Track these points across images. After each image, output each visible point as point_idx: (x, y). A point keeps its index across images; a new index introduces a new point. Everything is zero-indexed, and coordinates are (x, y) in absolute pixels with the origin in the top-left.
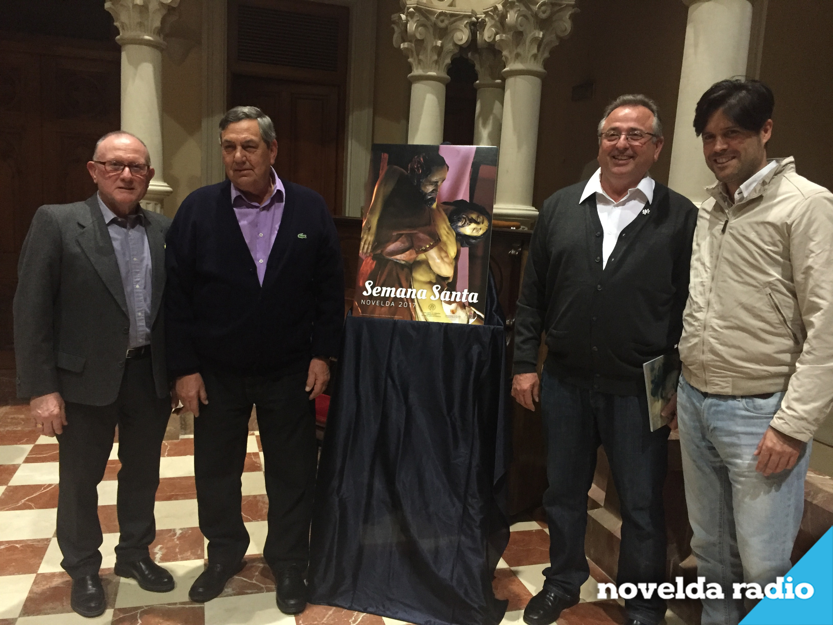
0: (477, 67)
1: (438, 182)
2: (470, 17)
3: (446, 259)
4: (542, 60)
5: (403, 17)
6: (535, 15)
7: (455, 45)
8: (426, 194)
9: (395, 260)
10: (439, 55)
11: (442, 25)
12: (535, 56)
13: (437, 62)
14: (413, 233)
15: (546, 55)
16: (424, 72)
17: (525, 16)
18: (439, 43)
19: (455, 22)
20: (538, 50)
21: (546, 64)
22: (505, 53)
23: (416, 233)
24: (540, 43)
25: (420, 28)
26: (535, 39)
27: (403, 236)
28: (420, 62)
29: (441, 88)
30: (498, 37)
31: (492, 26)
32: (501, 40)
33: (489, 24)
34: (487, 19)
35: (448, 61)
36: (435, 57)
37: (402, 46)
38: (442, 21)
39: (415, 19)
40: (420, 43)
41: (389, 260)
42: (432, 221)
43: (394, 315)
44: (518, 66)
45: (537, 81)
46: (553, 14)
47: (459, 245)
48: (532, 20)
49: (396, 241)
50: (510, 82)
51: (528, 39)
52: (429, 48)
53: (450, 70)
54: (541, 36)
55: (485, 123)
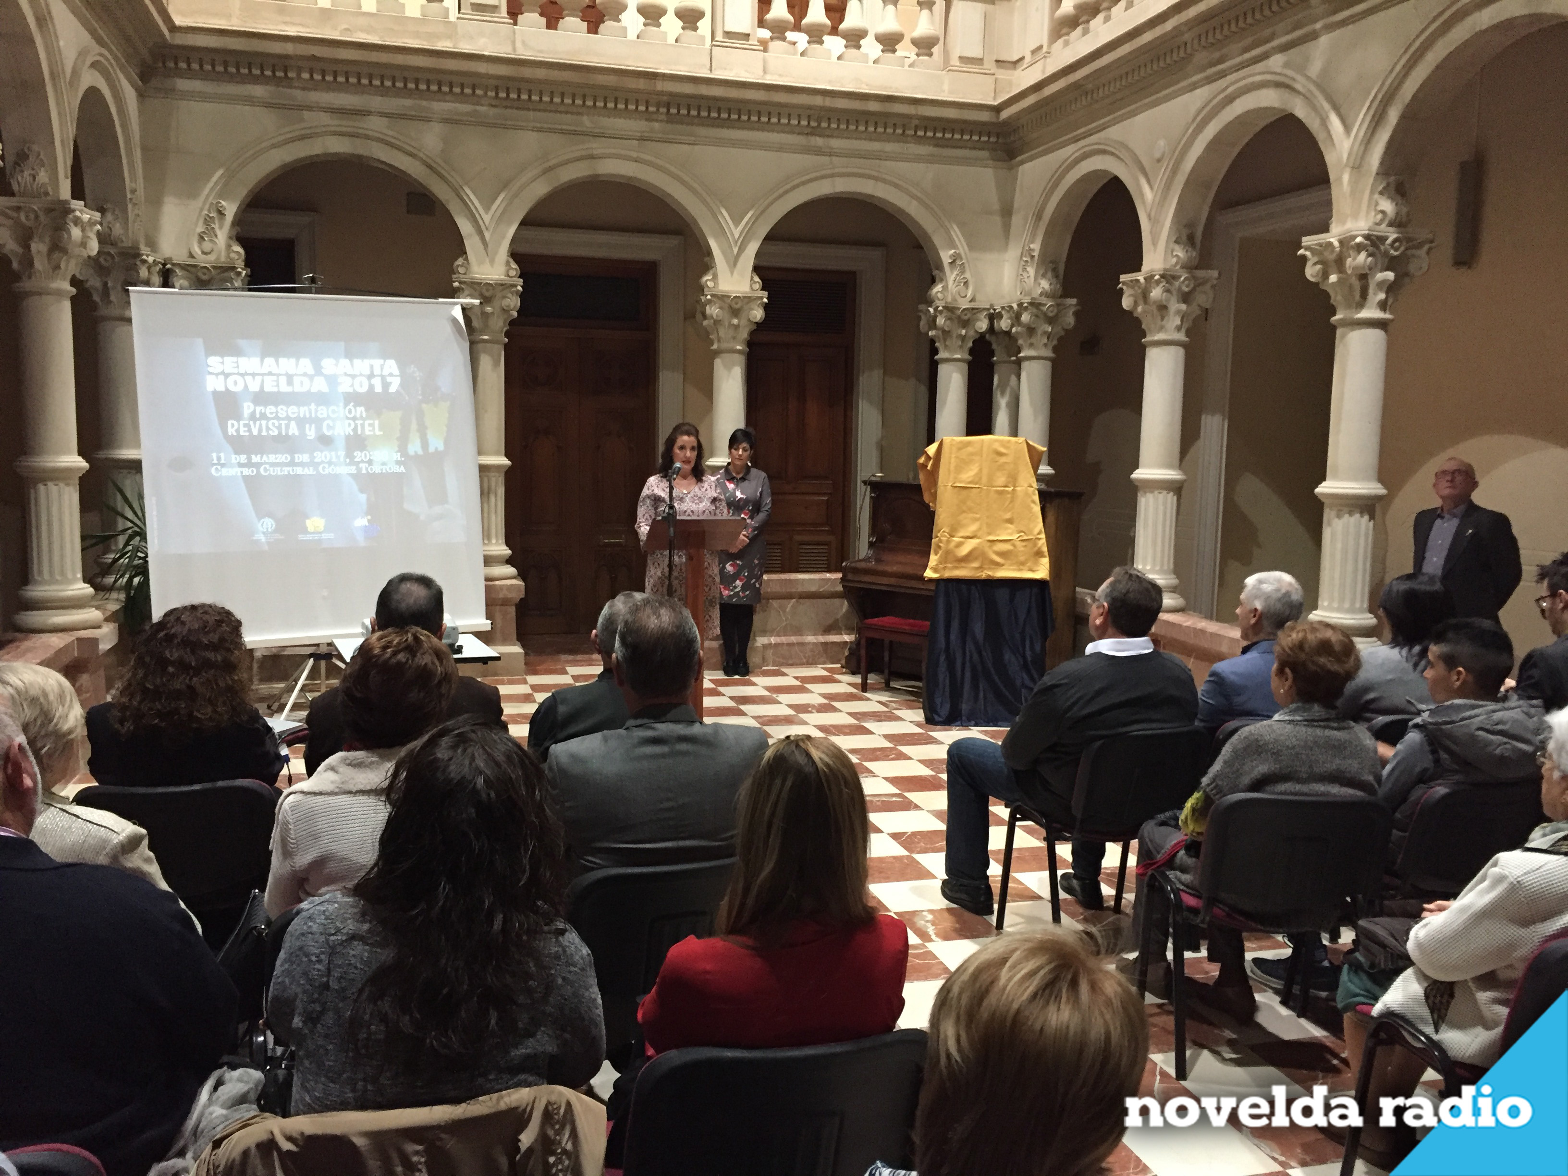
0: (994, 346)
2: (988, 309)
4: (1051, 347)
5: (931, 310)
6: (1045, 314)
7: (976, 332)
10: (963, 341)
11: (966, 318)
12: (1045, 345)
13: (961, 347)
15: (1055, 342)
16: (949, 354)
17: (1037, 316)
18: (963, 332)
19: (976, 313)
20: (1048, 339)
21: (1055, 349)
22: (1020, 342)
24: (1049, 336)
25: (948, 322)
26: (1045, 332)
28: (946, 346)
29: (965, 367)
30: (1014, 330)
31: (1008, 318)
32: (1017, 332)
33: (1005, 317)
34: (1003, 312)
35: (970, 344)
36: (960, 343)
37: (930, 333)
38: (966, 315)
39: (944, 315)
40: (946, 333)
44: (1032, 353)
45: (1049, 364)
46: (1059, 312)
48: (1042, 316)
50: (1025, 365)
51: (1039, 332)
52: (954, 336)
53: (971, 352)
54: (1050, 329)
55: (1003, 394)
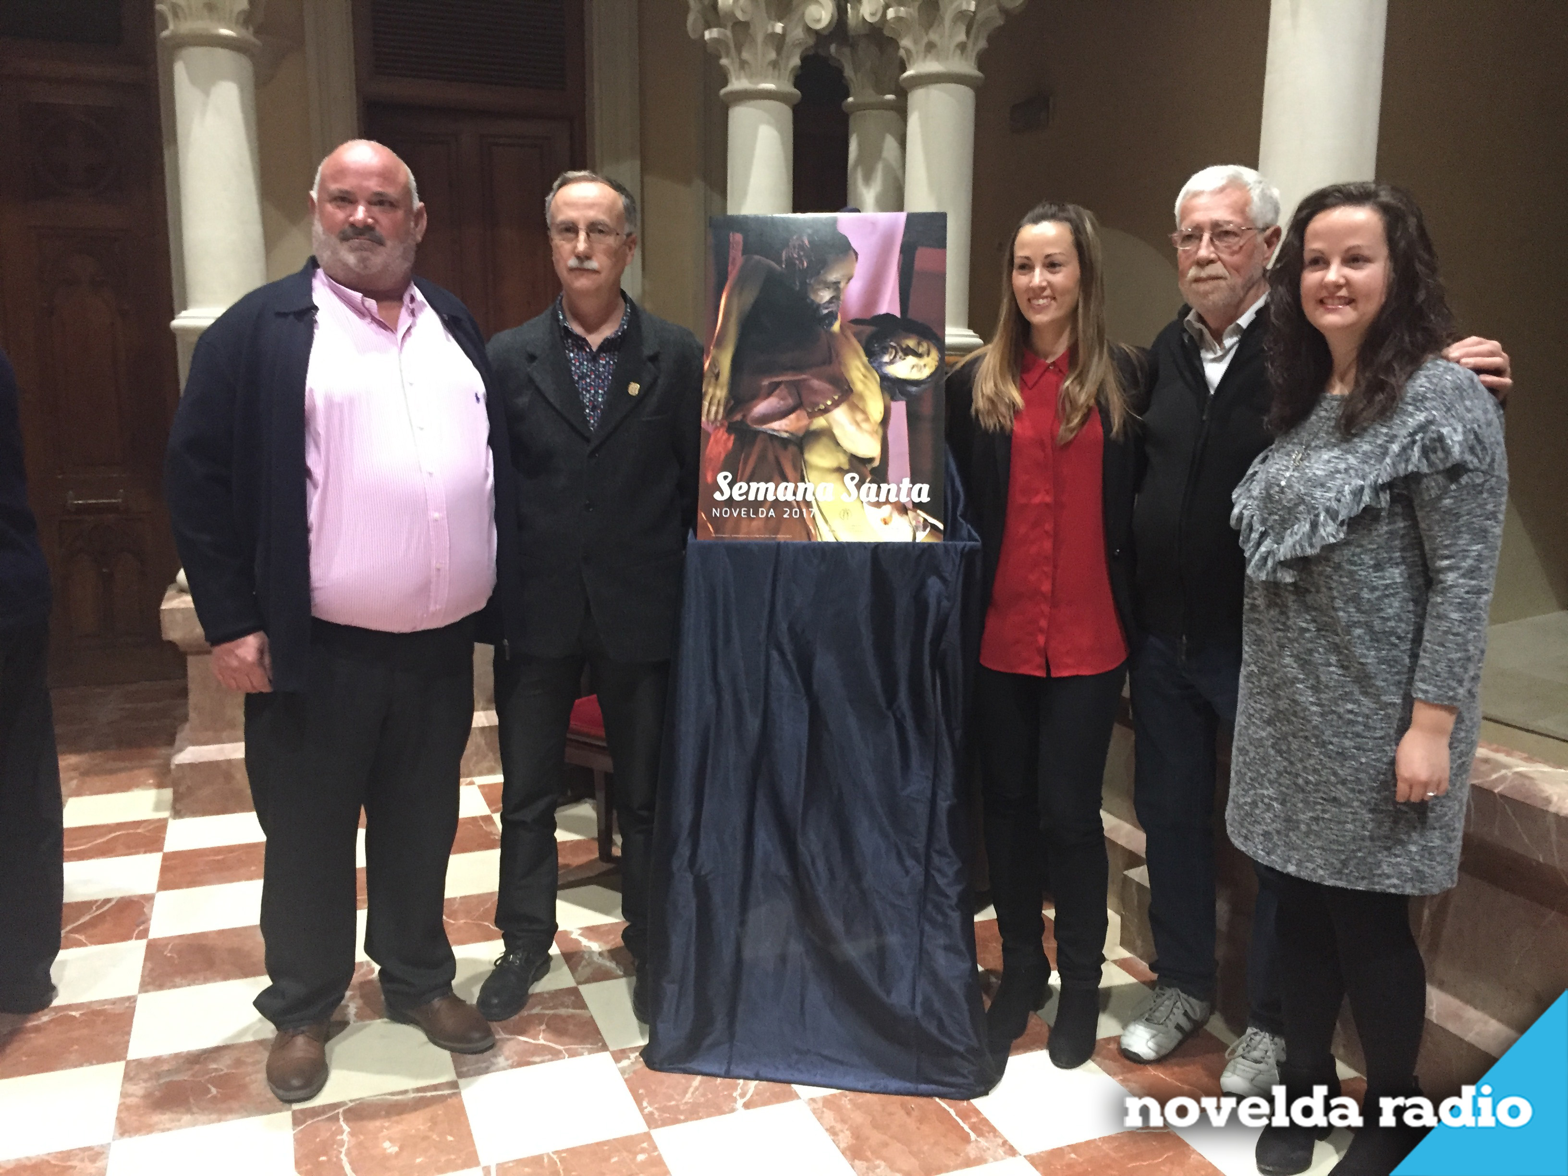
0: (848, 72)
1: (839, 283)
3: (865, 426)
4: (975, 54)
7: (808, 30)
8: (819, 306)
9: (771, 432)
10: (779, 50)
12: (962, 47)
13: (775, 64)
14: (799, 381)
15: (982, 44)
16: (750, 83)
20: (971, 35)
22: (905, 42)
23: (804, 380)
24: (971, 22)
25: (744, 3)
26: (961, 15)
27: (782, 386)
28: (743, 64)
29: (786, 113)
30: (890, 14)
32: (898, 19)
35: (796, 61)
36: (773, 55)
37: (708, 37)
40: (742, 28)
41: (757, 433)
42: (834, 355)
43: (777, 533)
44: (932, 67)
45: (969, 95)
47: (888, 398)
49: (769, 395)
50: (918, 98)
51: (949, 14)
52: (760, 38)
54: (972, 8)
55: (868, 178)
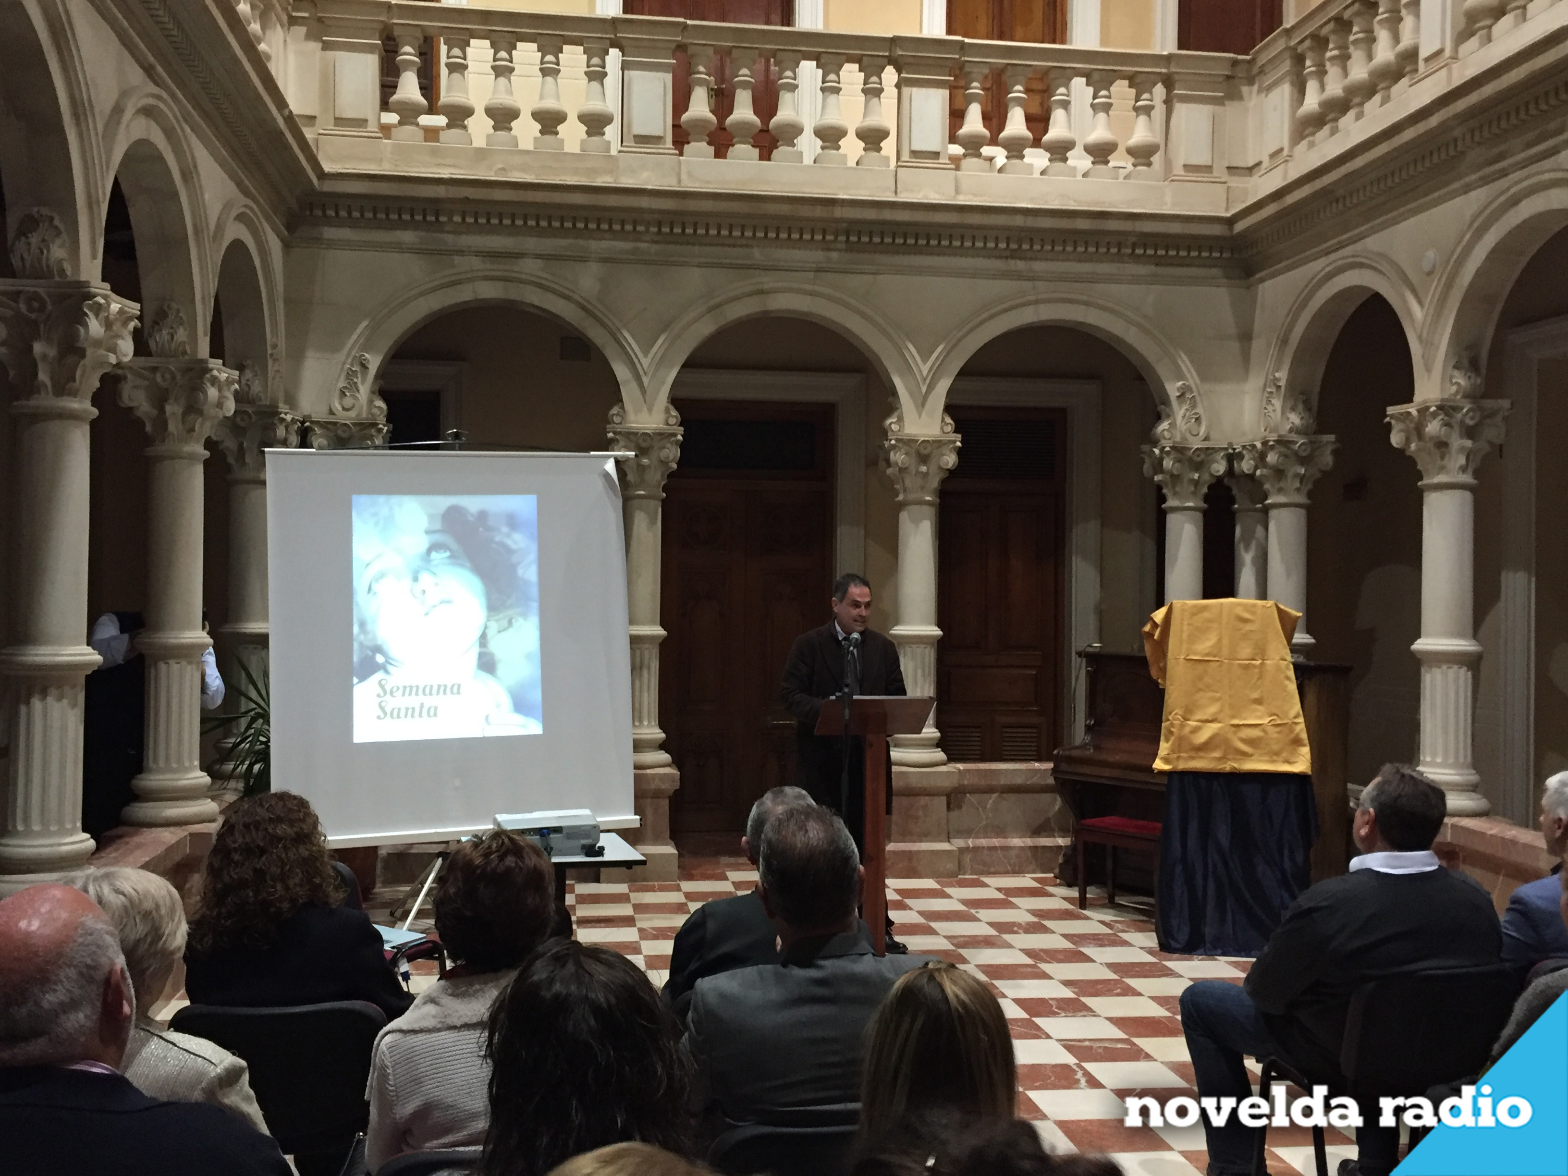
0: (1235, 492)
2: (1226, 449)
4: (1305, 491)
5: (1157, 451)
6: (1296, 453)
7: (1212, 475)
10: (1196, 487)
11: (1199, 459)
12: (1298, 490)
13: (1194, 493)
15: (1310, 486)
16: (1179, 502)
17: (1286, 456)
18: (1196, 476)
19: (1211, 454)
20: (1301, 482)
21: (1310, 495)
22: (1267, 486)
24: (1302, 479)
25: (1177, 465)
26: (1296, 475)
28: (1175, 494)
29: (1199, 516)
30: (1258, 472)
31: (1251, 459)
32: (1262, 475)
33: (1247, 457)
34: (1245, 452)
35: (1205, 490)
36: (1192, 488)
37: (1156, 478)
38: (1198, 456)
39: (1172, 457)
40: (1175, 478)
44: (1282, 499)
45: (1302, 512)
46: (1314, 450)
48: (1292, 456)
50: (1273, 513)
51: (1290, 474)
52: (1185, 480)
53: (1207, 498)
54: (1303, 471)
55: (1247, 548)
